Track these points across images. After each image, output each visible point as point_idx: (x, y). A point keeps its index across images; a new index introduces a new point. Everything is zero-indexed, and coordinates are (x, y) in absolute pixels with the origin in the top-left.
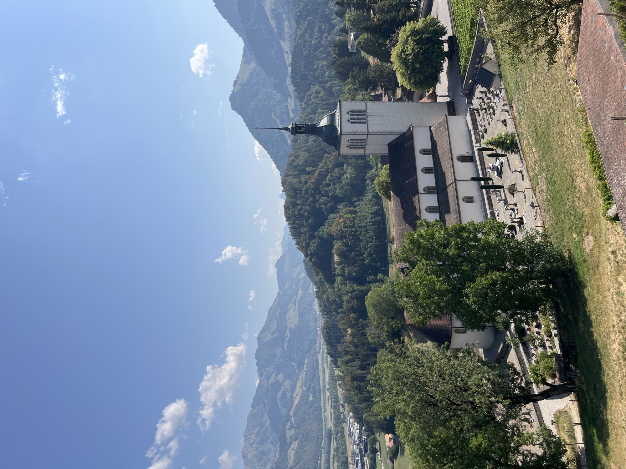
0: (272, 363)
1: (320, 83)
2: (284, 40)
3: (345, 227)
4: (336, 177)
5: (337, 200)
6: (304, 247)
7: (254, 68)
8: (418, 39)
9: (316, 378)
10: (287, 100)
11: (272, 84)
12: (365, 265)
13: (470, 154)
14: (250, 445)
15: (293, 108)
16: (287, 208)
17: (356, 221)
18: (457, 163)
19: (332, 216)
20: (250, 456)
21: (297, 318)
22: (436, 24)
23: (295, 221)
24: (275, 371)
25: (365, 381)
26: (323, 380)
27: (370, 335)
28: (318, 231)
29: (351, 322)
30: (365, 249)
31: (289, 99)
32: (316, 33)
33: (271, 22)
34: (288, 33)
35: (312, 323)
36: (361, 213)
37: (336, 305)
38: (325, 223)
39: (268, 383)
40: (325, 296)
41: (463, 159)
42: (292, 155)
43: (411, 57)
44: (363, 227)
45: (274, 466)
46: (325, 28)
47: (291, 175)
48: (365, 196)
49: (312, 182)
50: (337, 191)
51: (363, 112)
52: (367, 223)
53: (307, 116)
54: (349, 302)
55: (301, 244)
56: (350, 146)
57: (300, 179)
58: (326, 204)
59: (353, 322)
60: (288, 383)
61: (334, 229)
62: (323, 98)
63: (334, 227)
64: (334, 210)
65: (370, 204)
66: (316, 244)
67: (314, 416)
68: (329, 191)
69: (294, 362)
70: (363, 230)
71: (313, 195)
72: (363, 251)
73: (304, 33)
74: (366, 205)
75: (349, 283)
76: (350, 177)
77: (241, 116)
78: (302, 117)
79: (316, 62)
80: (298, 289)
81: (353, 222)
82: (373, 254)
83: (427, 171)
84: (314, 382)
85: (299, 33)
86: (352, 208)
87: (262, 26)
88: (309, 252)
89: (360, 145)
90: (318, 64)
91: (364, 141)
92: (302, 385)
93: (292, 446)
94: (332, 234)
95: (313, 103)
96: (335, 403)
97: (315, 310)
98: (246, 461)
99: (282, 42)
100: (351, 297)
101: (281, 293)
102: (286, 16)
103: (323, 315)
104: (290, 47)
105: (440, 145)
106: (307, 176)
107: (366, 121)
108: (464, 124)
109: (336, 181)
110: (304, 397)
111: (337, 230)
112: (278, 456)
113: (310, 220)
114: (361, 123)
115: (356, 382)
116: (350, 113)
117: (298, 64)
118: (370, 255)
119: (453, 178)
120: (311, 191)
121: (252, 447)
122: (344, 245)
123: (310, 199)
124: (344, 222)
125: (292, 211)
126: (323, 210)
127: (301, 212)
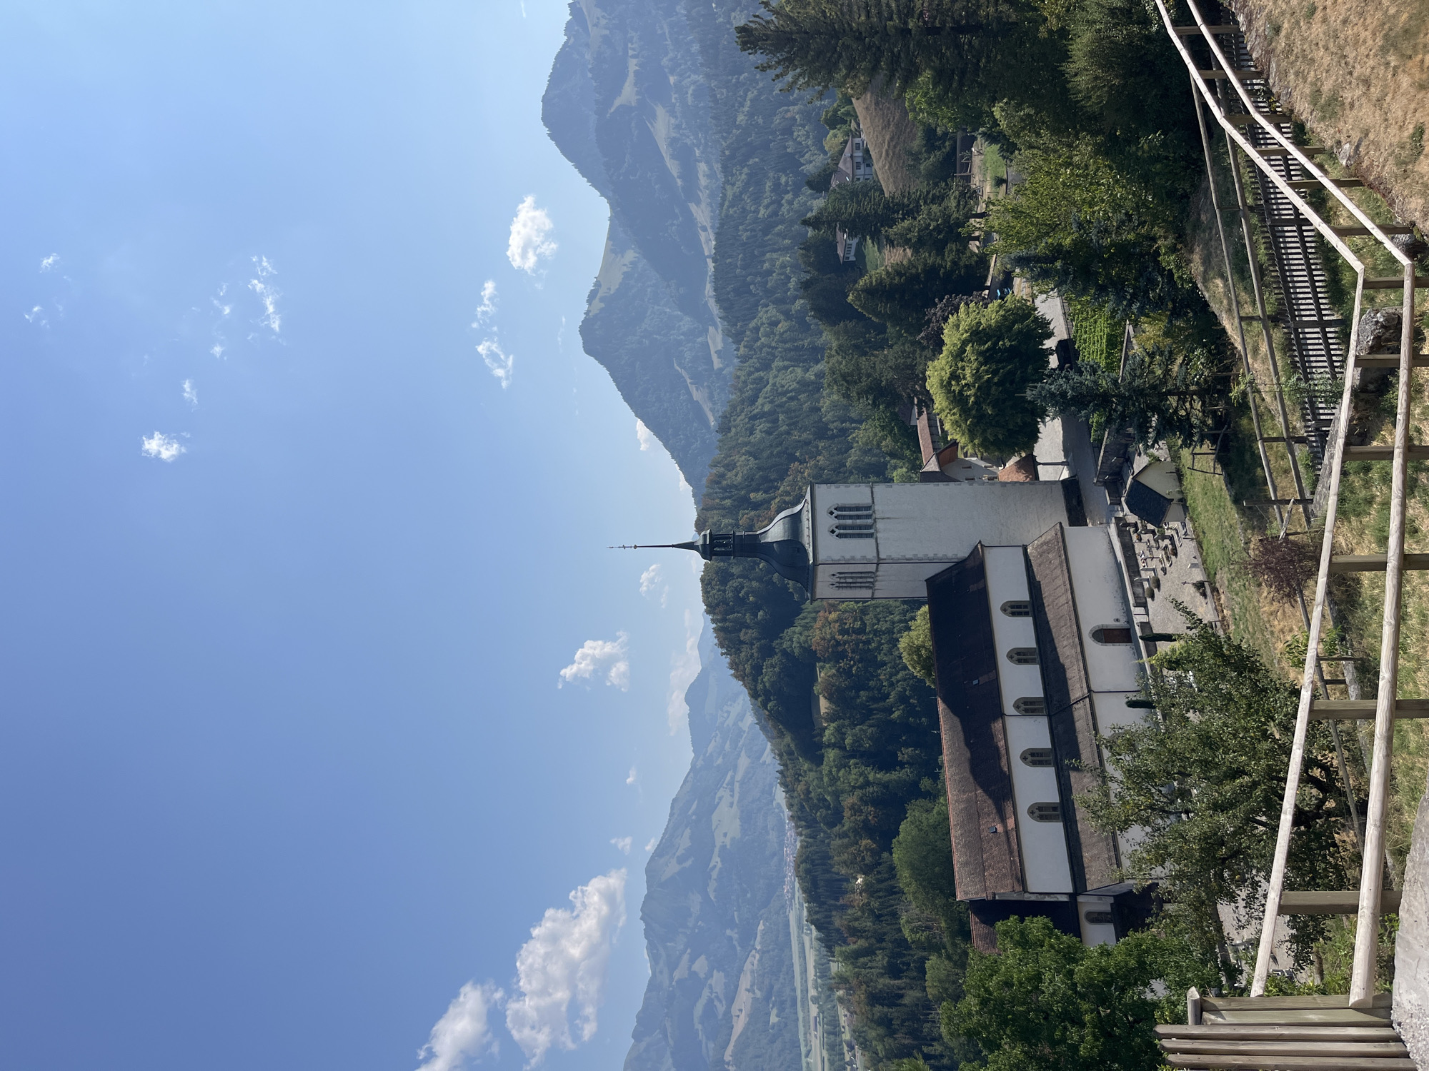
0: (681, 930)
1: (778, 302)
2: (698, 203)
3: (843, 632)
6: (749, 674)
7: (632, 263)
8: (988, 350)
9: (784, 969)
10: (707, 331)
11: (672, 297)
12: (892, 722)
13: (1122, 624)
15: (720, 348)
16: (707, 584)
17: (867, 617)
18: (1092, 647)
19: (812, 605)
21: (738, 822)
22: (1029, 315)
23: (727, 613)
24: (689, 951)
25: (900, 1005)
26: (801, 973)
27: (907, 922)
28: (781, 638)
29: (863, 859)
30: (892, 685)
31: (711, 329)
32: (768, 194)
33: (669, 167)
34: (706, 187)
35: (772, 836)
37: (828, 808)
38: (797, 622)
39: (671, 978)
40: (800, 787)
41: (1105, 635)
42: (719, 463)
43: (972, 391)
44: (884, 634)
46: (787, 182)
47: (716, 509)
51: (865, 511)
52: (893, 623)
53: (750, 374)
54: (855, 810)
55: (741, 667)
56: (838, 585)
57: (737, 520)
59: (868, 860)
60: (718, 979)
61: (817, 637)
62: (784, 336)
63: (818, 632)
66: (777, 669)
67: (782, 1064)
69: (732, 930)
70: (884, 639)
72: (886, 690)
73: (741, 193)
75: (855, 764)
77: (605, 366)
78: (738, 377)
79: (768, 255)
80: (739, 755)
81: (861, 619)
82: (911, 697)
83: (1020, 656)
84: (781, 980)
85: (730, 193)
87: (649, 174)
88: (760, 687)
89: (861, 583)
90: (773, 261)
91: (873, 574)
92: (751, 986)
94: (813, 648)
95: (763, 346)
96: (832, 1037)
97: (779, 804)
99: (693, 207)
100: (861, 799)
101: (700, 763)
102: (702, 153)
103: (797, 827)
104: (712, 218)
105: (1050, 595)
106: (753, 513)
107: (872, 531)
108: (1105, 546)
110: (758, 1015)
111: (823, 639)
113: (761, 613)
114: (860, 536)
115: (878, 1008)
116: (836, 513)
117: (728, 261)
118: (903, 699)
119: (1085, 685)
122: (841, 673)
123: (761, 566)
124: (839, 620)
125: (719, 590)
126: (791, 590)
127: (740, 595)
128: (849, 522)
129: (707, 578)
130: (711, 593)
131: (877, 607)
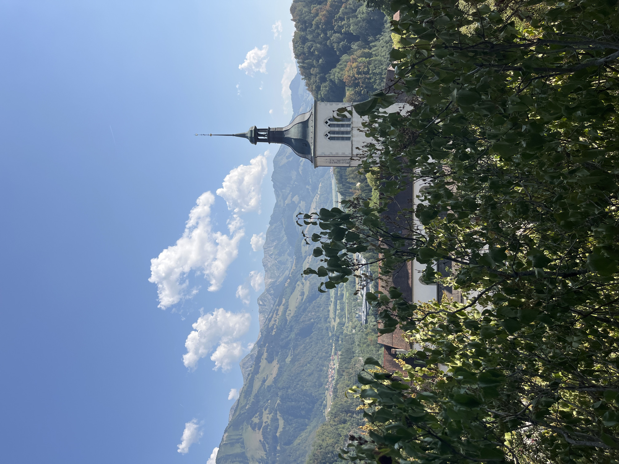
0: (288, 185)
3: (359, 73)
4: (351, 9)
5: (351, 38)
6: (314, 90)
9: (329, 201)
14: (270, 256)
17: (371, 66)
19: (345, 57)
20: (269, 265)
23: (305, 59)
24: (291, 193)
28: (330, 73)
36: (376, 56)
38: (338, 66)
39: (284, 203)
44: (378, 75)
45: (290, 275)
48: (382, 35)
49: (324, 15)
50: (352, 27)
55: (311, 86)
57: (310, 10)
58: (339, 43)
59: (362, 177)
60: (303, 204)
61: (346, 75)
63: (347, 73)
64: (347, 50)
65: (387, 47)
66: (327, 89)
68: (342, 27)
69: (309, 186)
70: (378, 77)
71: (324, 31)
74: (383, 47)
76: (366, 12)
81: (368, 67)
84: (328, 205)
86: (367, 50)
88: (319, 96)
93: (307, 259)
94: (344, 81)
98: (267, 268)
106: (318, 6)
107: (350, 136)
109: (351, 15)
111: (349, 76)
112: (294, 267)
113: (321, 60)
114: (343, 139)
116: (329, 122)
120: (322, 26)
121: (272, 258)
122: (356, 93)
123: (321, 36)
124: (357, 67)
125: (302, 47)
126: (335, 50)
127: (311, 51)
128: (337, 129)
129: (296, 40)
130: (297, 48)
131: (376, 61)
